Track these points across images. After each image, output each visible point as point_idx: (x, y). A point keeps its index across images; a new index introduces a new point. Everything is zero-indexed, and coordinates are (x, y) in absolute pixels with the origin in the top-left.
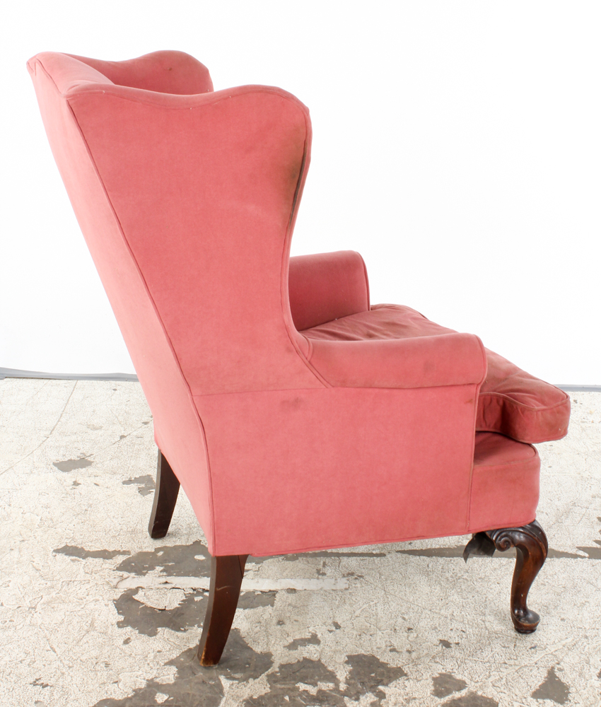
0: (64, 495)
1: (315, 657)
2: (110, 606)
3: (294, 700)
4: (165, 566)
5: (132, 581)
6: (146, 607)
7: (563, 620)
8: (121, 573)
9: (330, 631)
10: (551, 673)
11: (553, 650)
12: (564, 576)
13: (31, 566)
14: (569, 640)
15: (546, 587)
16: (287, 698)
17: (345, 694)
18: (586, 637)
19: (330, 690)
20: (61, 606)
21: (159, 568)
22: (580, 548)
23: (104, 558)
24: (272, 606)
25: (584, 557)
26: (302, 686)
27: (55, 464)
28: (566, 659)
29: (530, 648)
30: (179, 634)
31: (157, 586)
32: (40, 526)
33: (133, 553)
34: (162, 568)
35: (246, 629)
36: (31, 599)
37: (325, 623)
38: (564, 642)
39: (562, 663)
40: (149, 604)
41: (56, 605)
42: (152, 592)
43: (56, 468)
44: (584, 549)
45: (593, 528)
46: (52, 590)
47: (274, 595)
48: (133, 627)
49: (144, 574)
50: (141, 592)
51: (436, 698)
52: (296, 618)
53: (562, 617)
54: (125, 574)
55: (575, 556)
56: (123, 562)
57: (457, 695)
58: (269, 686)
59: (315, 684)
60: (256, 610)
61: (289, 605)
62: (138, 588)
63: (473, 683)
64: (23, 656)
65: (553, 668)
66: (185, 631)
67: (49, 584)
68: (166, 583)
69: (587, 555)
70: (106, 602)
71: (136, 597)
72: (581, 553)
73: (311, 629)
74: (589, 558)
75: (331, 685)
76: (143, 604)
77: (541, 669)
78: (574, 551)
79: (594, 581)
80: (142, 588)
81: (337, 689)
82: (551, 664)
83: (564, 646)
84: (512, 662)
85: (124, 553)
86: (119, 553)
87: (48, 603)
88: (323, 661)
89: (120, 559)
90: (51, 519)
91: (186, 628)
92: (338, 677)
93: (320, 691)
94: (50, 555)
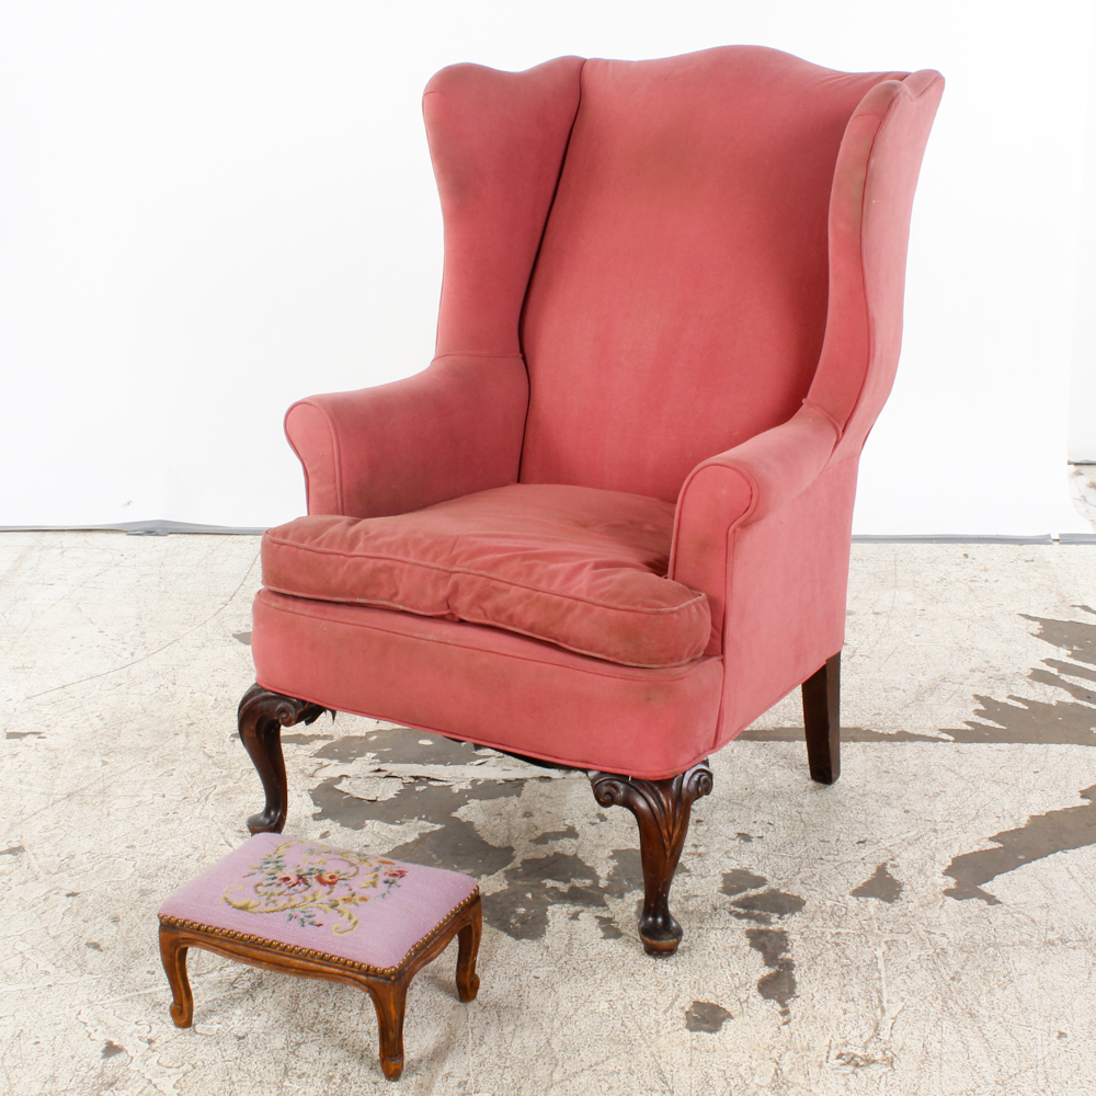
0: (246, 672)
1: (570, 852)
2: (304, 797)
3: (538, 898)
4: (379, 753)
5: (334, 769)
6: (353, 798)
7: (907, 812)
8: (320, 760)
9: (593, 824)
10: (881, 870)
11: (888, 844)
12: (916, 762)
13: (201, 753)
14: (912, 833)
15: (890, 775)
16: (529, 895)
17: (605, 890)
18: (935, 831)
19: (587, 887)
20: (241, 797)
21: (370, 755)
22: (943, 731)
23: (298, 743)
24: (519, 795)
25: (948, 741)
26: (550, 883)
27: (235, 636)
28: (905, 855)
29: (858, 843)
30: (393, 827)
31: (367, 775)
32: (213, 708)
33: (336, 738)
34: (374, 755)
35: (482, 821)
36: (201, 789)
37: (586, 815)
38: (903, 836)
39: (898, 859)
40: (356, 795)
41: (233, 796)
42: (360, 781)
43: (236, 641)
44: (948, 732)
45: (966, 707)
46: (228, 779)
47: (522, 785)
48: (333, 819)
49: (351, 762)
50: (345, 781)
51: (725, 896)
52: (548, 809)
53: (907, 808)
54: (326, 761)
55: (935, 740)
56: (323, 747)
57: (752, 892)
58: (506, 882)
59: (567, 881)
60: (496, 801)
61: (541, 795)
62: (342, 776)
63: (775, 880)
64: (190, 850)
65: (885, 864)
66: (401, 823)
67: (225, 773)
68: (379, 770)
69: (952, 738)
70: (299, 792)
71: (338, 787)
72: (945, 736)
73: (567, 822)
74: (954, 742)
75: (588, 882)
76: (347, 794)
77: (869, 865)
78: (934, 734)
79: (957, 768)
80: (346, 776)
81: (595, 886)
82: (881, 861)
83: (903, 840)
84: (831, 857)
85: (325, 737)
86: (318, 737)
87: (224, 793)
88: (580, 856)
89: (319, 745)
90: (229, 700)
91: (403, 820)
92: (598, 873)
93: (573, 889)
94: (227, 740)
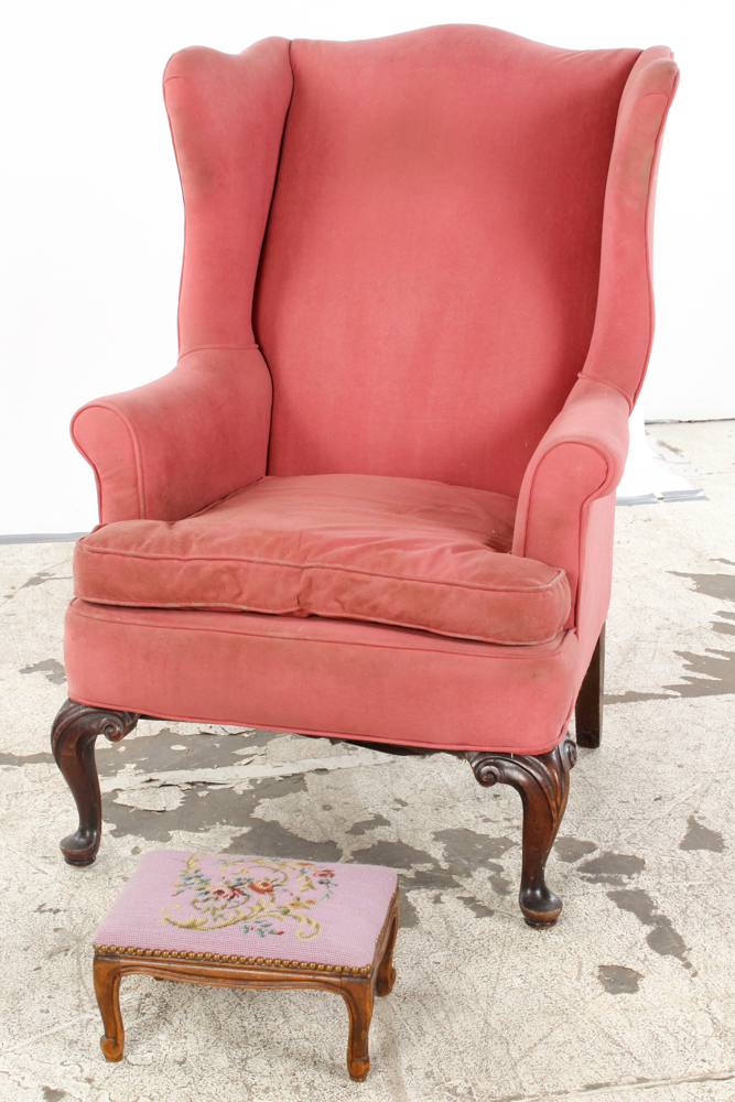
1: (392, 839)
4: (138, 763)
6: (140, 811)
7: (681, 766)
9: (398, 810)
10: (691, 822)
11: (683, 799)
12: (660, 719)
14: (698, 786)
15: (644, 733)
17: (450, 872)
18: (717, 781)
19: (431, 871)
21: (130, 766)
22: (667, 687)
24: (306, 790)
25: (676, 697)
28: (703, 806)
29: (656, 800)
30: (201, 835)
31: (141, 786)
34: (134, 766)
35: (286, 819)
37: (384, 802)
38: (693, 789)
39: (701, 811)
40: (142, 807)
44: (673, 688)
45: (673, 663)
47: (302, 779)
48: (134, 834)
49: (114, 775)
50: (121, 795)
51: (566, 863)
52: (344, 800)
53: (679, 763)
55: (665, 697)
57: (590, 857)
59: (409, 868)
60: (287, 797)
61: (328, 787)
62: (116, 790)
63: (603, 844)
65: (692, 817)
66: (206, 830)
68: (150, 780)
69: (679, 694)
71: (118, 801)
72: (670, 692)
73: (370, 810)
74: (683, 696)
75: (429, 866)
77: (679, 820)
78: (660, 691)
79: (700, 721)
80: (120, 790)
81: (438, 868)
82: (688, 813)
83: (694, 793)
84: (639, 817)
88: (405, 841)
91: (206, 827)
92: (433, 856)
93: (417, 873)
